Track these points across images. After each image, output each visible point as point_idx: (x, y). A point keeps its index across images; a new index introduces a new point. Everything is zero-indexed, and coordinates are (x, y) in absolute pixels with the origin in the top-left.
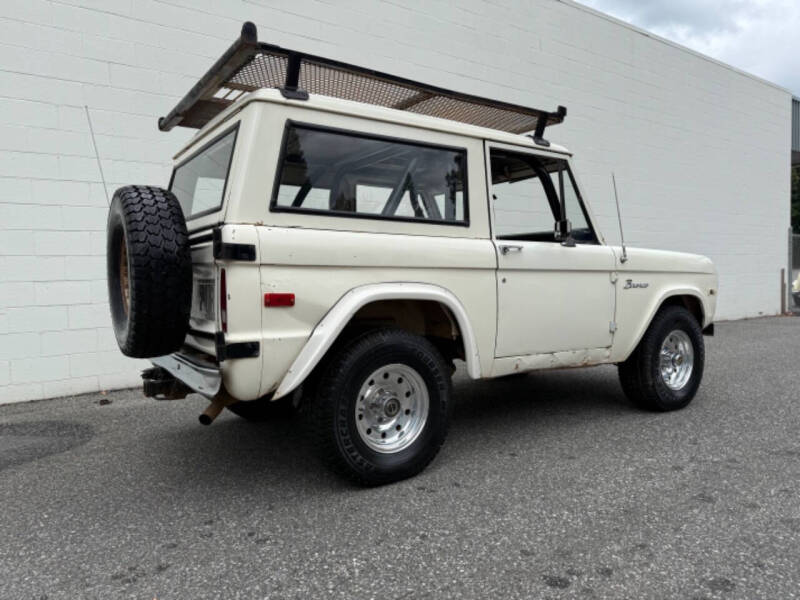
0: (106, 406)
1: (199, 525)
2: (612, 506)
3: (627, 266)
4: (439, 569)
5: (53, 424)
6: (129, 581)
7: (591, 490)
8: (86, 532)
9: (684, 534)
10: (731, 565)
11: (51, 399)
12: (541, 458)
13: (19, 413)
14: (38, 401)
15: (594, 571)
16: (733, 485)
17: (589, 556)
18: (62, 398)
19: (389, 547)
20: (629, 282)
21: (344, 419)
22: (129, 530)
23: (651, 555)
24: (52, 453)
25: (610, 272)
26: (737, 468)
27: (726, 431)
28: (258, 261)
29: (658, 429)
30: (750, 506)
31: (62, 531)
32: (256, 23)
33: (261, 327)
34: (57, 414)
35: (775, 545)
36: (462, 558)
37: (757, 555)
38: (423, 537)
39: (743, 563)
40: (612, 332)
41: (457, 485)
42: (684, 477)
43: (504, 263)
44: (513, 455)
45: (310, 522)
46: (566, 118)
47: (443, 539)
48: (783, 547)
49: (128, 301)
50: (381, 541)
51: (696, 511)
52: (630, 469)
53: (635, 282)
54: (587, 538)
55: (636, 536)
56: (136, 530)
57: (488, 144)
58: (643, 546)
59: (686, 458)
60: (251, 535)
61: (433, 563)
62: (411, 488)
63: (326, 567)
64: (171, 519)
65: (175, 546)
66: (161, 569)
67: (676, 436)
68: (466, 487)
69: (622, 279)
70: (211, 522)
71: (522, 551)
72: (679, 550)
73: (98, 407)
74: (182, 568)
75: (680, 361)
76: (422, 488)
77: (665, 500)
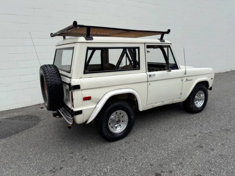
0: (42, 109)
1: (69, 154)
2: (175, 149)
3: (186, 75)
4: (129, 170)
5: (29, 116)
6: (53, 172)
7: (170, 143)
8: (42, 156)
9: (193, 159)
10: (203, 170)
11: (28, 107)
12: (158, 131)
13: (20, 112)
14: (24, 107)
15: (168, 171)
16: (209, 142)
17: (167, 166)
18: (31, 106)
19: (117, 163)
20: (187, 79)
21: (105, 126)
22: (52, 155)
23: (183, 166)
24: (30, 127)
25: (181, 77)
26: (211, 136)
27: (211, 121)
28: (81, 89)
29: (192, 120)
30: (212, 150)
31: (36, 155)
32: (77, 21)
33: (83, 106)
34: (30, 112)
35: (216, 164)
36: (135, 167)
37: (211, 167)
38: (126, 159)
39: (206, 169)
40: (181, 94)
41: (135, 141)
42: (196, 138)
43: (150, 79)
44: (151, 130)
45: (97, 154)
46: (170, 33)
47: (130, 160)
48: (218, 164)
49: (47, 94)
50: (115, 160)
51: (197, 151)
52: (182, 136)
53: (188, 79)
54: (167, 160)
55: (180, 160)
56: (54, 155)
57: (146, 44)
58: (181, 163)
59: (198, 131)
60: (82, 157)
61: (128, 168)
62: (123, 142)
63: (101, 169)
64: (62, 152)
65: (64, 161)
66: (61, 168)
67: (196, 123)
68: (138, 142)
69: (185, 79)
70: (72, 153)
71: (150, 164)
72: (191, 165)
73: (40, 110)
74: (66, 168)
75: (201, 100)
76: (126, 142)
77: (190, 147)
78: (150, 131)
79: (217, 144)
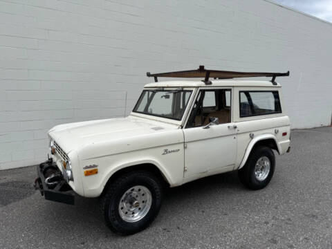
2: (236, 243)
11: (27, 167)
16: (286, 234)
26: (290, 224)
27: (290, 202)
29: (263, 198)
41: (179, 228)
42: (268, 227)
44: (203, 212)
52: (248, 222)
59: (271, 217)
64: (69, 241)
67: (269, 204)
68: (182, 229)
76: (165, 230)
77: (258, 241)
78: (201, 213)
79: (297, 238)
